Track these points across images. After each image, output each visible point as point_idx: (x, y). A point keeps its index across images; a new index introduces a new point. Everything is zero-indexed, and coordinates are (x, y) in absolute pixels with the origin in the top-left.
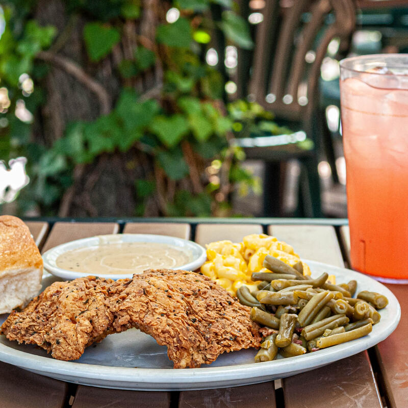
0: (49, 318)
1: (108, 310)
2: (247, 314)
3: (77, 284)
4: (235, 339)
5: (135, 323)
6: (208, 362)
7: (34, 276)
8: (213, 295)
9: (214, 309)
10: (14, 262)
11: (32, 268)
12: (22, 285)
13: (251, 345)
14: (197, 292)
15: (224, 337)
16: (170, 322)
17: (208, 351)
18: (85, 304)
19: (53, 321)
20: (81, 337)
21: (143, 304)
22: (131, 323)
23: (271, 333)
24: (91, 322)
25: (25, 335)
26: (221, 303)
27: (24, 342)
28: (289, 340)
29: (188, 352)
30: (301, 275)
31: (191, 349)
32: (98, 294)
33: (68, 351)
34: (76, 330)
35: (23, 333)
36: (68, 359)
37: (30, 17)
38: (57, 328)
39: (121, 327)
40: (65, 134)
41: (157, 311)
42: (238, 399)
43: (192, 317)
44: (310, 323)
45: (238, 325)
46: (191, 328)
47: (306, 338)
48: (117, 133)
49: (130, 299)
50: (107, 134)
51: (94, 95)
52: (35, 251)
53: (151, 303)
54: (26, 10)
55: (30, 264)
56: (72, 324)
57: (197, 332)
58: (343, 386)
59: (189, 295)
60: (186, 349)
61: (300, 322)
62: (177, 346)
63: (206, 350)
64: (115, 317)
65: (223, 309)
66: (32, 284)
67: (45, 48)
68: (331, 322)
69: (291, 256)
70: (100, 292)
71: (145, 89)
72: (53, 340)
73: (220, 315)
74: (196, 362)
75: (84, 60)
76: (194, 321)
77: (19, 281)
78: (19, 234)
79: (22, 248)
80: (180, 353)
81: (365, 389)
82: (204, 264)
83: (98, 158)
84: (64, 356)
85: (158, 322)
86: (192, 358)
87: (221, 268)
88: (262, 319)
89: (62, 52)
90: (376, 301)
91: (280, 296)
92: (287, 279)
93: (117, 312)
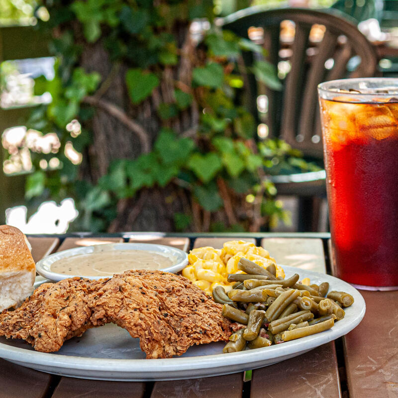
0: (35, 314)
1: (86, 306)
2: (218, 310)
3: (62, 284)
4: (205, 333)
5: (110, 317)
6: (178, 354)
7: (26, 278)
8: (188, 293)
9: (186, 305)
10: (7, 266)
11: (25, 271)
12: (16, 286)
13: (220, 338)
14: (171, 290)
15: (194, 330)
16: (143, 316)
17: (179, 343)
18: (66, 300)
19: (37, 317)
20: (60, 331)
21: (118, 300)
22: (107, 318)
23: (241, 328)
24: (70, 317)
25: (12, 331)
26: (193, 301)
27: (11, 336)
28: (256, 334)
29: (160, 344)
30: (273, 276)
31: (163, 341)
32: (78, 292)
33: (49, 343)
34: (55, 324)
35: (11, 328)
36: (48, 351)
37: (77, 65)
38: (39, 323)
39: (97, 321)
40: (109, 171)
41: (131, 306)
42: (206, 388)
43: (164, 312)
44: (277, 318)
45: (209, 320)
46: (162, 322)
47: (273, 332)
48: (155, 169)
49: (107, 296)
50: (147, 171)
51: (135, 136)
52: (27, 256)
53: (126, 299)
54: (73, 59)
55: (22, 268)
56: (53, 319)
57: (168, 326)
58: (307, 376)
59: (163, 292)
60: (157, 342)
61: (268, 318)
62: (148, 339)
63: (177, 342)
64: (93, 312)
65: (195, 306)
66: (25, 286)
67: (90, 93)
68: (297, 317)
69: (266, 260)
70: (81, 290)
71: (183, 129)
72: (36, 334)
73: (192, 311)
74: (168, 353)
75: (127, 104)
76: (166, 315)
77: (13, 283)
78: (15, 240)
79: (15, 253)
80: (152, 345)
81: (327, 379)
82: (186, 267)
83: (139, 193)
84: (45, 348)
85: (131, 316)
86: (164, 350)
87: (200, 271)
88: (232, 315)
89: (106, 97)
90: (342, 300)
91: (250, 294)
92: (259, 279)
93: (94, 308)
